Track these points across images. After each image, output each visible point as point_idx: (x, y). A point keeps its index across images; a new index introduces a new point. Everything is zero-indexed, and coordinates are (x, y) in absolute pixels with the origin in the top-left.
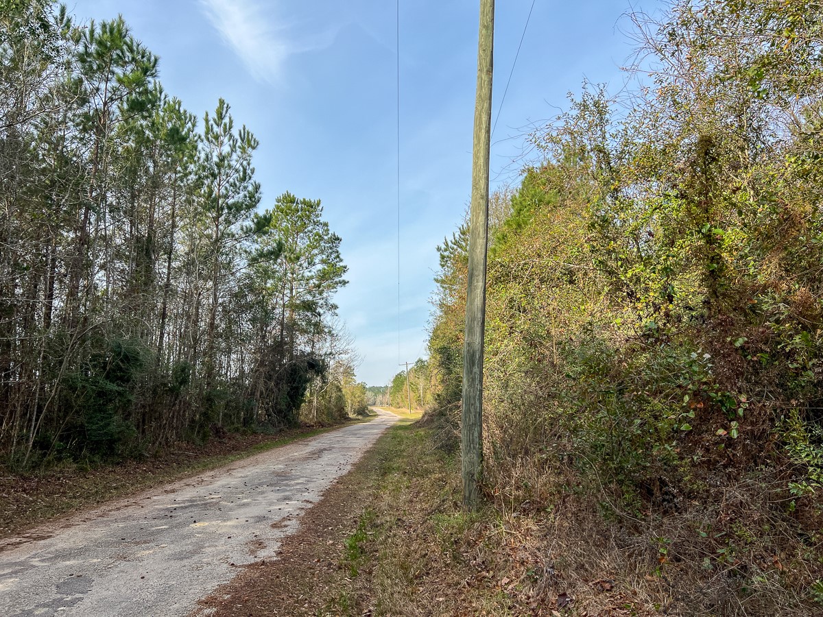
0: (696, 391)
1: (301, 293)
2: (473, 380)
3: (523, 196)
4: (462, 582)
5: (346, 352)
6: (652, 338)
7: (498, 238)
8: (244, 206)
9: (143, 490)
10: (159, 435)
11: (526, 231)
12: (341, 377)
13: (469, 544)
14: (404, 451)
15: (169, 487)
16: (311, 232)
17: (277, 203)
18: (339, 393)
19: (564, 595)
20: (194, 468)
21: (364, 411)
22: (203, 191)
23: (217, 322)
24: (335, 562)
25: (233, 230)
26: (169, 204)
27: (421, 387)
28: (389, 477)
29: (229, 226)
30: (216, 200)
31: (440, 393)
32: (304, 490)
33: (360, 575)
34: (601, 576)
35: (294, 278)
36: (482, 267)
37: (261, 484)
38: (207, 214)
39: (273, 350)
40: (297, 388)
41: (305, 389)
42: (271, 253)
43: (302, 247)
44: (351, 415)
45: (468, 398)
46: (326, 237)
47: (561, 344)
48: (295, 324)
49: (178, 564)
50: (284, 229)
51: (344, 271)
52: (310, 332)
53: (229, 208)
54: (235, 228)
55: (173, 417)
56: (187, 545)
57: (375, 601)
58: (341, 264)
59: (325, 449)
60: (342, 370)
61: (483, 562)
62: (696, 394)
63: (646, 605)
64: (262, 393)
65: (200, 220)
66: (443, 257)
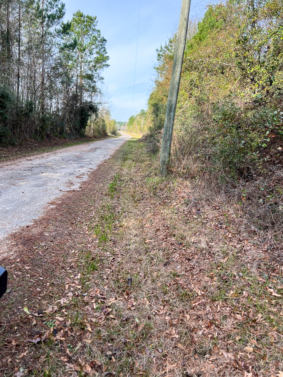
0: (273, 129)
1: (86, 70)
2: (170, 119)
3: (204, 22)
4: (157, 203)
5: (107, 103)
6: (258, 103)
7: (189, 46)
8: (57, 17)
9: (17, 159)
10: (21, 135)
11: (204, 43)
12: (104, 115)
13: (161, 189)
14: (133, 151)
15: (29, 158)
16: (91, 35)
17: (73, 17)
18: (103, 123)
19: (199, 210)
20: (38, 151)
21: (115, 133)
22: (34, 6)
23: (45, 82)
24: (104, 193)
25: (51, 31)
26: (17, 13)
27: (142, 123)
28: (127, 162)
29: (49, 28)
30: (41, 12)
31: (151, 126)
32: (89, 164)
33: (115, 198)
34: (215, 204)
35: (82, 61)
36: (181, 60)
37: (70, 160)
38: (37, 20)
39: (72, 99)
40: (84, 119)
41: (88, 119)
42: (71, 45)
43: (87, 43)
44: (109, 134)
45: (167, 127)
46: (99, 39)
47: (213, 104)
48: (83, 86)
49: (37, 189)
50: (77, 32)
51: (108, 59)
52: (90, 91)
53: (49, 17)
54: (52, 30)
55: (27, 127)
56: (40, 182)
57: (121, 208)
58: (107, 55)
59: (98, 148)
60: (105, 112)
61: (166, 197)
62: (272, 131)
63: (232, 215)
64: (67, 120)
65: (34, 23)
66: (159, 55)
